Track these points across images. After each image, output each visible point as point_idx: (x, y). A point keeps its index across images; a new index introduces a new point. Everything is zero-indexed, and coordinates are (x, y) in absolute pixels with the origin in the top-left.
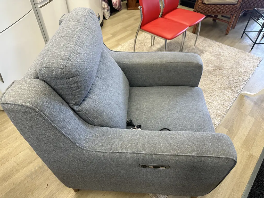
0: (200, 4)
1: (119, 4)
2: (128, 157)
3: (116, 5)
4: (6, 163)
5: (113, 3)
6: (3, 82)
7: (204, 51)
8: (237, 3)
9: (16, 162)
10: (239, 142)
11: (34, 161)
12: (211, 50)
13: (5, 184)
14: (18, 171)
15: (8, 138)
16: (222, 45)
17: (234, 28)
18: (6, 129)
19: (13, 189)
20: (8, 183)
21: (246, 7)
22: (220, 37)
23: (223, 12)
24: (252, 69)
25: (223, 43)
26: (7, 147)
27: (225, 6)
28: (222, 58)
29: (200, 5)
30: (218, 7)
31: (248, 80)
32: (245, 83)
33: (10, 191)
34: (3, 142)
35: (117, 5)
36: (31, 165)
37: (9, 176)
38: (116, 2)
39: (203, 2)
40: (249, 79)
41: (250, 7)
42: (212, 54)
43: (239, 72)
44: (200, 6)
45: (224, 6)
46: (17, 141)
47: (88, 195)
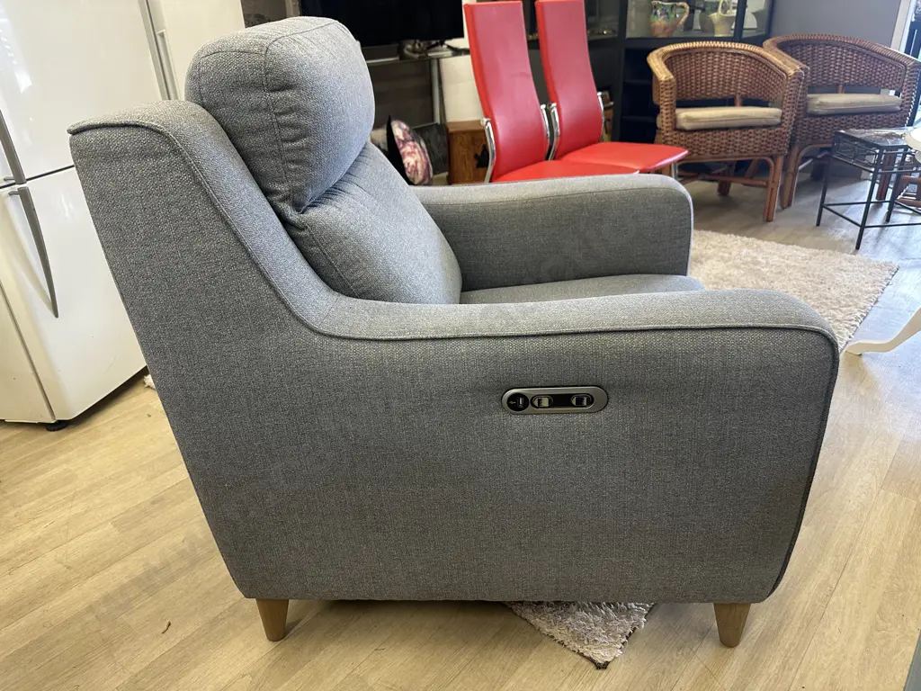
0: (667, 132)
1: (425, 171)
2: (463, 354)
3: (416, 171)
4: (26, 566)
5: (406, 166)
6: (57, 316)
7: (702, 256)
8: (778, 120)
9: (60, 562)
10: (870, 474)
11: (127, 555)
12: (727, 255)
13: (11, 628)
14: (66, 585)
15: (46, 497)
16: (760, 242)
17: (789, 205)
18: (43, 473)
19: (41, 640)
20: (23, 622)
21: (813, 139)
22: (748, 227)
23: (743, 150)
24: (869, 288)
25: (759, 238)
26: (36, 521)
27: (746, 133)
28: (765, 270)
29: (668, 134)
30: (725, 137)
31: (862, 316)
32: (854, 323)
33: (27, 647)
34: (24, 507)
35: (420, 173)
36: (118, 567)
37: (31, 603)
38: (416, 162)
39: (678, 126)
40: (867, 313)
41: (824, 138)
42: (730, 263)
43: (827, 299)
44: (669, 139)
45: (743, 133)
46: (75, 502)
47: (321, 650)
